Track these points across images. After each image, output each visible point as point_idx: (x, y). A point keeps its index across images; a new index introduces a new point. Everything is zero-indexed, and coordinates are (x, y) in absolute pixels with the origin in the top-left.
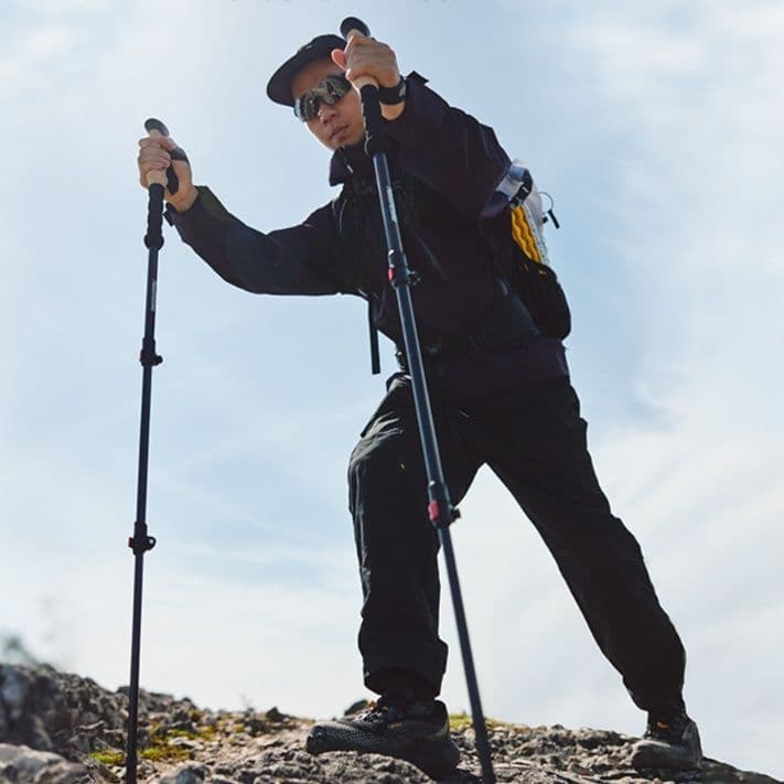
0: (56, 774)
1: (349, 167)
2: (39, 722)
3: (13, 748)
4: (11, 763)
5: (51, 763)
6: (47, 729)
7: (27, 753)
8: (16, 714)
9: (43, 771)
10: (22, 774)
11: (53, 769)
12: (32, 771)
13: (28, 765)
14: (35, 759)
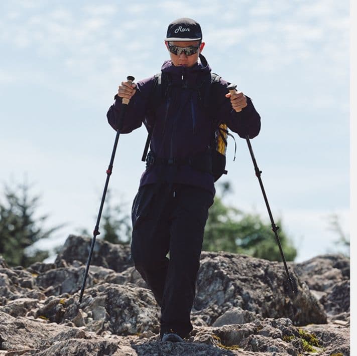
0: (112, 276)
1: (182, 79)
2: (104, 259)
3: (97, 267)
4: (96, 272)
5: (110, 273)
6: (107, 261)
7: (102, 269)
8: (96, 256)
9: (107, 275)
10: (100, 276)
11: (111, 275)
12: (104, 275)
13: (102, 273)
14: (105, 271)
